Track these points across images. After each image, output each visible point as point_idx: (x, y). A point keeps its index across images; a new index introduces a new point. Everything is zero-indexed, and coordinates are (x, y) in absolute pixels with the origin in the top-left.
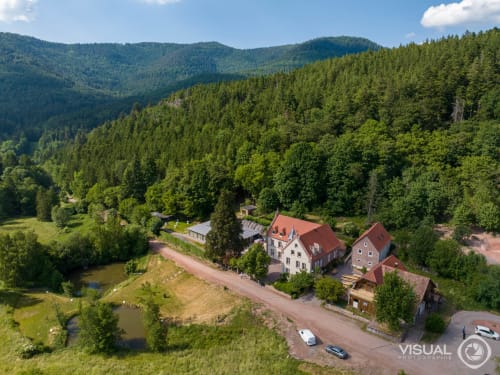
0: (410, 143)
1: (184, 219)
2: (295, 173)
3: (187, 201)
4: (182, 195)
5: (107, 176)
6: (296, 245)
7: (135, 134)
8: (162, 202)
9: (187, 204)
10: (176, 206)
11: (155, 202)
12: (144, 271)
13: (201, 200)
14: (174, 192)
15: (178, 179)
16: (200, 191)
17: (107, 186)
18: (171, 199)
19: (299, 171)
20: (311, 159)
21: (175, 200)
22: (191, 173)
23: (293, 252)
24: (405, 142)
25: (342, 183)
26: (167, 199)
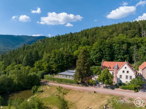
0: (137, 40)
1: (52, 73)
2: (100, 50)
3: (54, 65)
4: (52, 62)
5: (16, 61)
6: (126, 68)
7: (25, 50)
8: (42, 66)
9: (54, 66)
10: (49, 68)
11: (39, 67)
12: (42, 92)
13: (60, 64)
14: (48, 62)
15: (49, 57)
16: (60, 60)
17: (15, 65)
18: (47, 65)
19: (102, 49)
20: (106, 45)
21: (49, 65)
22: (55, 54)
23: (123, 72)
24: (136, 40)
25: (120, 52)
26: (45, 65)
